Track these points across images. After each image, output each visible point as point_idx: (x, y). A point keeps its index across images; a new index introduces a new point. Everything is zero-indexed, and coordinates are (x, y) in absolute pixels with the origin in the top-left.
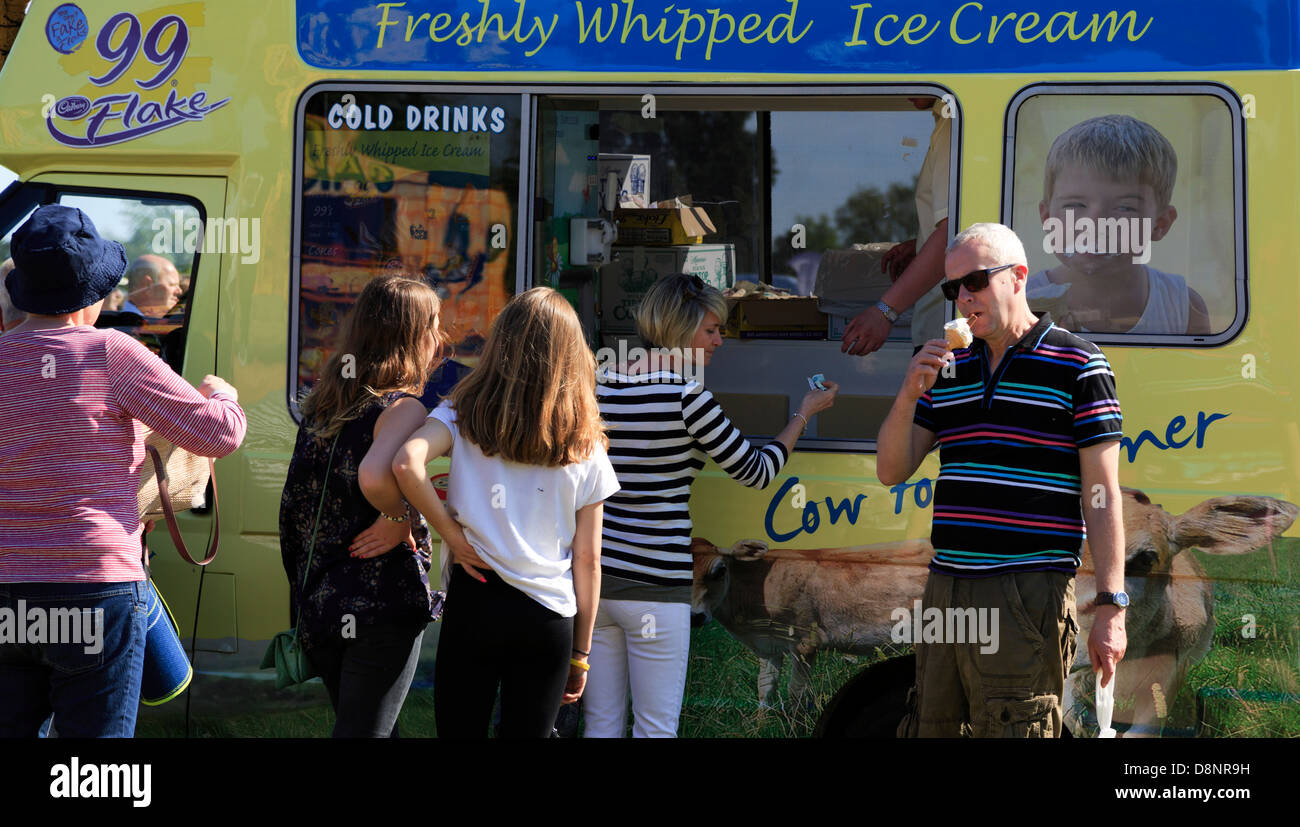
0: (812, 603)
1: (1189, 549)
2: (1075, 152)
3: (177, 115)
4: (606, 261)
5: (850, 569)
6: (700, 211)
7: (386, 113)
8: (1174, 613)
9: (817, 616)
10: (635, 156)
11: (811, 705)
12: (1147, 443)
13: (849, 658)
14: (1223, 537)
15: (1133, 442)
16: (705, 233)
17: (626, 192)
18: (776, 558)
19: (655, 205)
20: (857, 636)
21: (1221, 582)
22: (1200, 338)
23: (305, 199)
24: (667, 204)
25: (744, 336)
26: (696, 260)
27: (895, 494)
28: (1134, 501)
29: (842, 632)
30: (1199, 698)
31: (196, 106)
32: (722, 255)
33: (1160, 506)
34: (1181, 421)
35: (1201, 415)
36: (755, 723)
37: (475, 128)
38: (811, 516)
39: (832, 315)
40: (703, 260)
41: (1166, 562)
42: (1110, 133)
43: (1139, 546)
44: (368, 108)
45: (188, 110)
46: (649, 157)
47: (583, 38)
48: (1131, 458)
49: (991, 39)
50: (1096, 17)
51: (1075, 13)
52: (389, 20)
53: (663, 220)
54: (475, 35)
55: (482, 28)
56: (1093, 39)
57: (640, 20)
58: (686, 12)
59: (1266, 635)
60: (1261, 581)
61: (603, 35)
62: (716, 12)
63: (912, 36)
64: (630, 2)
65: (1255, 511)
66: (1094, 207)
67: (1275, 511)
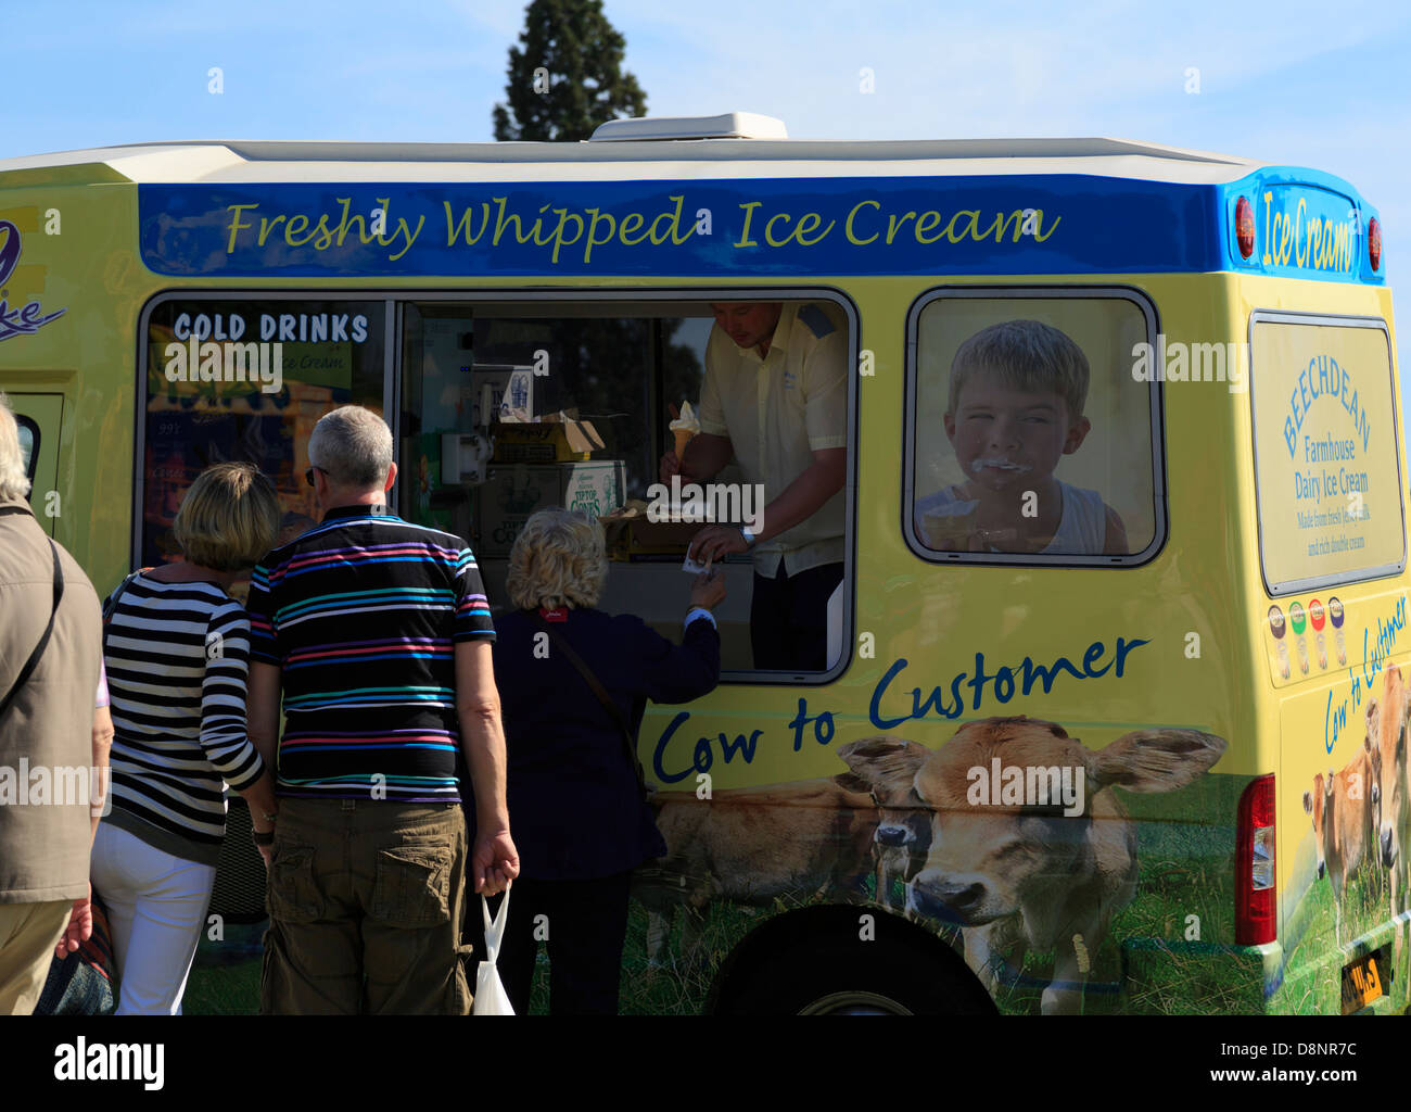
0: (705, 849)
1: (1111, 787)
2: (981, 360)
4: (481, 480)
5: (747, 812)
6: (587, 425)
7: (237, 324)
8: (1096, 858)
9: (711, 864)
10: (516, 367)
11: (706, 962)
12: (1063, 671)
13: (747, 910)
14: (1145, 774)
15: (1049, 671)
16: (592, 449)
17: (507, 405)
18: (665, 802)
19: (538, 419)
20: (755, 886)
21: (1145, 823)
22: (1117, 557)
23: (148, 415)
24: (552, 418)
25: (634, 559)
26: (582, 478)
27: (794, 729)
28: (1051, 735)
29: (739, 881)
30: (1123, 949)
32: (611, 472)
33: (1078, 740)
34: (1099, 648)
35: (1120, 641)
36: (644, 984)
37: (335, 338)
38: (703, 754)
40: (591, 477)
41: (1085, 802)
42: (1018, 339)
44: (218, 318)
46: (532, 367)
47: (452, 240)
48: (1047, 689)
49: (889, 240)
50: (1000, 216)
51: (978, 212)
52: (240, 223)
53: (546, 436)
54: (334, 238)
55: (343, 230)
56: (998, 239)
57: (513, 221)
58: (563, 212)
59: (1194, 881)
60: (1188, 822)
61: (473, 238)
62: (595, 212)
63: (806, 237)
64: (503, 201)
65: (1181, 746)
66: (1002, 419)
67: (1202, 746)
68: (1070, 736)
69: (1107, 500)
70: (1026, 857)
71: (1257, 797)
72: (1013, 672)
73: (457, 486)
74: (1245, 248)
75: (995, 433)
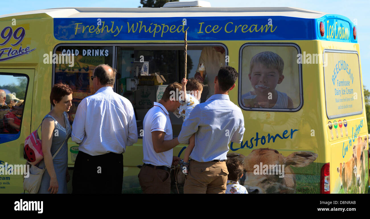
1: (289, 166)
2: (257, 61)
3: (22, 53)
4: (136, 90)
6: (162, 76)
7: (77, 52)
8: (286, 183)
10: (145, 62)
12: (278, 137)
14: (298, 162)
15: (274, 137)
16: (163, 82)
17: (142, 71)
19: (150, 75)
21: (298, 174)
23: (55, 73)
24: (153, 74)
26: (160, 89)
28: (275, 153)
31: (27, 50)
33: (281, 154)
34: (286, 131)
35: (292, 130)
37: (101, 55)
42: (266, 56)
44: (73, 50)
45: (25, 52)
46: (148, 62)
47: (129, 31)
48: (274, 141)
49: (235, 32)
50: (262, 26)
51: (257, 25)
52: (78, 27)
53: (152, 79)
54: (101, 31)
55: (103, 29)
56: (262, 32)
57: (144, 27)
58: (156, 25)
59: (310, 189)
60: (308, 174)
61: (134, 31)
62: (164, 25)
63: (215, 31)
64: (141, 22)
65: (306, 155)
66: (263, 75)
67: (311, 156)
68: (279, 153)
70: (269, 183)
71: (325, 169)
72: (265, 137)
73: (130, 91)
74: (322, 34)
75: (261, 79)
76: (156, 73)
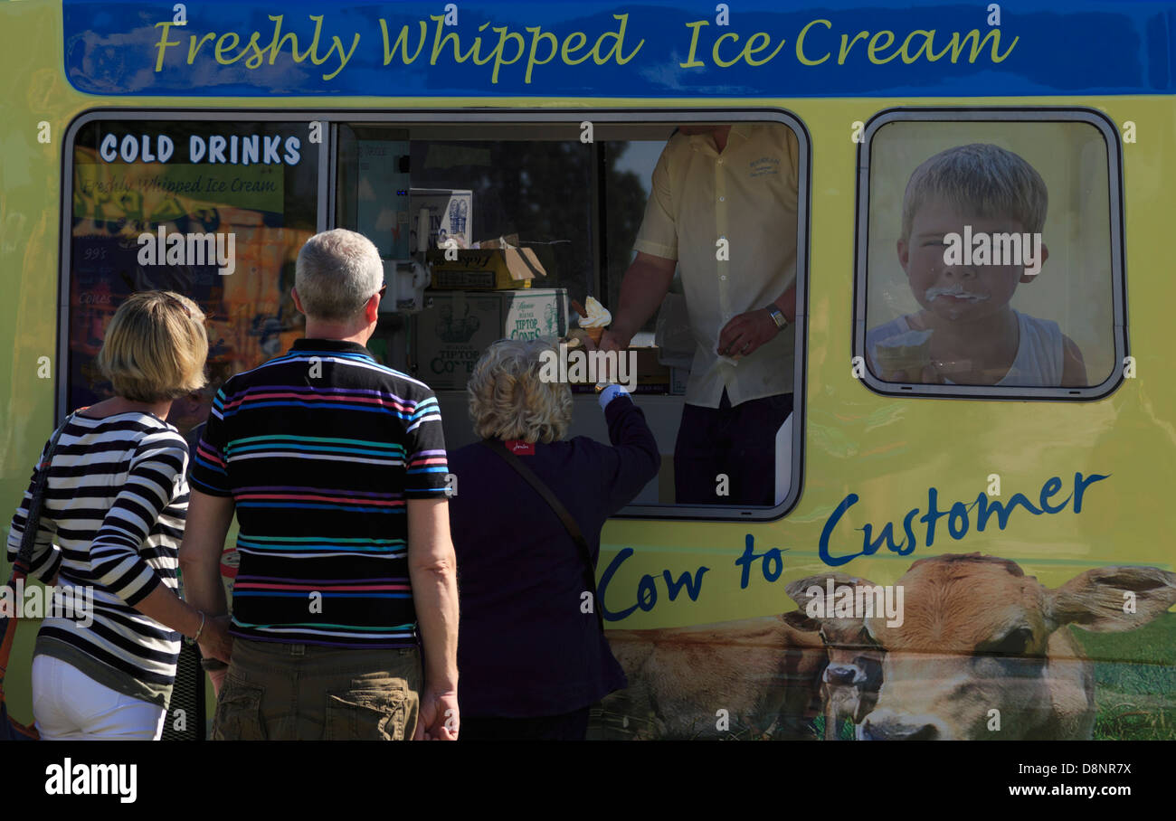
0: (649, 689)
1: (1067, 627)
2: (935, 185)
4: (418, 307)
5: (692, 651)
6: (528, 251)
7: (166, 145)
8: (1052, 699)
9: (655, 705)
10: (455, 192)
12: (1019, 508)
14: (1104, 613)
15: (1004, 506)
16: (533, 276)
17: (445, 230)
19: (478, 246)
20: (699, 727)
21: (1103, 663)
22: (1076, 389)
23: (74, 240)
24: (491, 244)
26: (522, 306)
27: (741, 565)
28: (1005, 571)
29: (684, 722)
32: (552, 300)
33: (1034, 578)
34: (1055, 483)
35: (1079, 476)
37: (267, 160)
38: (647, 591)
39: (674, 368)
40: (532, 306)
41: (1042, 642)
42: (974, 163)
43: (1012, 623)
44: (146, 139)
46: (470, 192)
47: (388, 59)
48: (1003, 525)
49: (841, 61)
50: (956, 35)
51: (933, 32)
52: (169, 41)
53: (486, 261)
54: (266, 56)
55: (275, 48)
56: (954, 60)
57: (451, 41)
58: (506, 31)
59: (1153, 721)
60: (1147, 661)
61: (410, 56)
62: (539, 30)
63: (754, 57)
64: (443, 19)
65: (1139, 584)
67: (1161, 584)
69: (1065, 330)
70: (982, 699)
72: (967, 508)
73: (392, 313)
76: (502, 239)
